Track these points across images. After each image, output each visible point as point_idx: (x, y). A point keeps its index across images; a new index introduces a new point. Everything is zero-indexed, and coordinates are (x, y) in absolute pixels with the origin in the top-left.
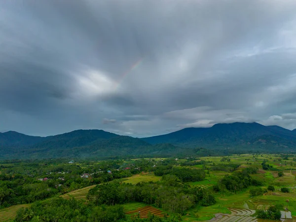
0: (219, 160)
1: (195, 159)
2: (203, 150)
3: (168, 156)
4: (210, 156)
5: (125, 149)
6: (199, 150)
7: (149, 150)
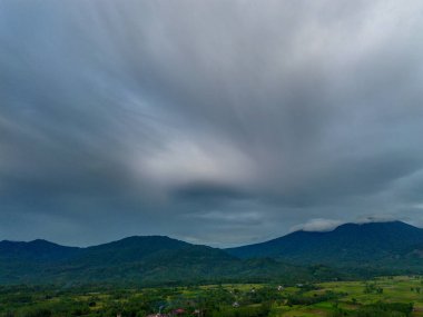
0: (362, 290)
1: (314, 288)
2: (324, 269)
3: (266, 281)
4: (339, 280)
5: (199, 266)
6: (317, 268)
7: (235, 269)
